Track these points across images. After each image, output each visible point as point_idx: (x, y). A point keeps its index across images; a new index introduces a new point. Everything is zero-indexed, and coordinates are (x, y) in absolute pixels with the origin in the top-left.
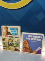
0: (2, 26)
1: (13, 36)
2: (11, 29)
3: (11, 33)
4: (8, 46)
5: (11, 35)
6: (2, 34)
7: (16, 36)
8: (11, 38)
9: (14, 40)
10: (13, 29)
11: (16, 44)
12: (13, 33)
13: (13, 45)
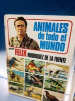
0: (7, 17)
1: (45, 54)
2: (38, 27)
3: (38, 41)
4: (24, 85)
5: (36, 48)
6: (7, 46)
7: (54, 55)
8: (36, 60)
9: (44, 68)
10: (48, 27)
11: (51, 81)
12: (43, 44)
13: (40, 84)
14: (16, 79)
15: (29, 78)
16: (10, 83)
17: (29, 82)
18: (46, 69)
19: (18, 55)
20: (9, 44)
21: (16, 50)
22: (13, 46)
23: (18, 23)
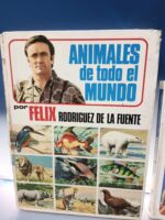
14: (34, 175)
15: (65, 167)
16: (20, 187)
17: (65, 176)
18: (101, 142)
19: (37, 119)
20: (15, 96)
21: (31, 108)
22: (24, 102)
23: (33, 49)
